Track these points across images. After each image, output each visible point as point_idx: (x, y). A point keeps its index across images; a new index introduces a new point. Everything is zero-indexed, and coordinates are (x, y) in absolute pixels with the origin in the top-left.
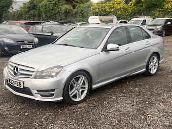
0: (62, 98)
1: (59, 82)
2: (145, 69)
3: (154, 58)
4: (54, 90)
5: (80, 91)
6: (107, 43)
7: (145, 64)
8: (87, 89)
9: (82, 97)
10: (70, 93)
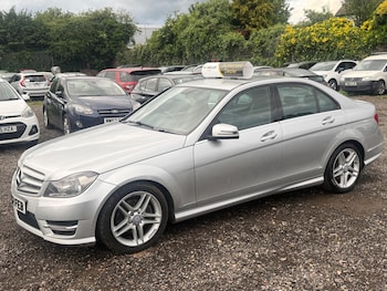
0: (93, 239)
1: (85, 206)
2: (322, 179)
3: (347, 155)
4: (75, 223)
5: (141, 225)
6: (216, 121)
7: (321, 166)
8: (159, 220)
9: (147, 238)
10: (114, 229)
